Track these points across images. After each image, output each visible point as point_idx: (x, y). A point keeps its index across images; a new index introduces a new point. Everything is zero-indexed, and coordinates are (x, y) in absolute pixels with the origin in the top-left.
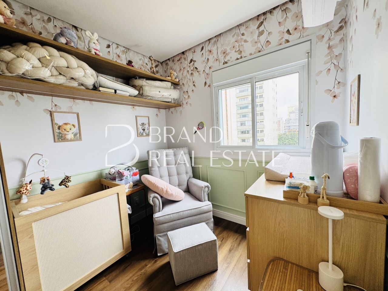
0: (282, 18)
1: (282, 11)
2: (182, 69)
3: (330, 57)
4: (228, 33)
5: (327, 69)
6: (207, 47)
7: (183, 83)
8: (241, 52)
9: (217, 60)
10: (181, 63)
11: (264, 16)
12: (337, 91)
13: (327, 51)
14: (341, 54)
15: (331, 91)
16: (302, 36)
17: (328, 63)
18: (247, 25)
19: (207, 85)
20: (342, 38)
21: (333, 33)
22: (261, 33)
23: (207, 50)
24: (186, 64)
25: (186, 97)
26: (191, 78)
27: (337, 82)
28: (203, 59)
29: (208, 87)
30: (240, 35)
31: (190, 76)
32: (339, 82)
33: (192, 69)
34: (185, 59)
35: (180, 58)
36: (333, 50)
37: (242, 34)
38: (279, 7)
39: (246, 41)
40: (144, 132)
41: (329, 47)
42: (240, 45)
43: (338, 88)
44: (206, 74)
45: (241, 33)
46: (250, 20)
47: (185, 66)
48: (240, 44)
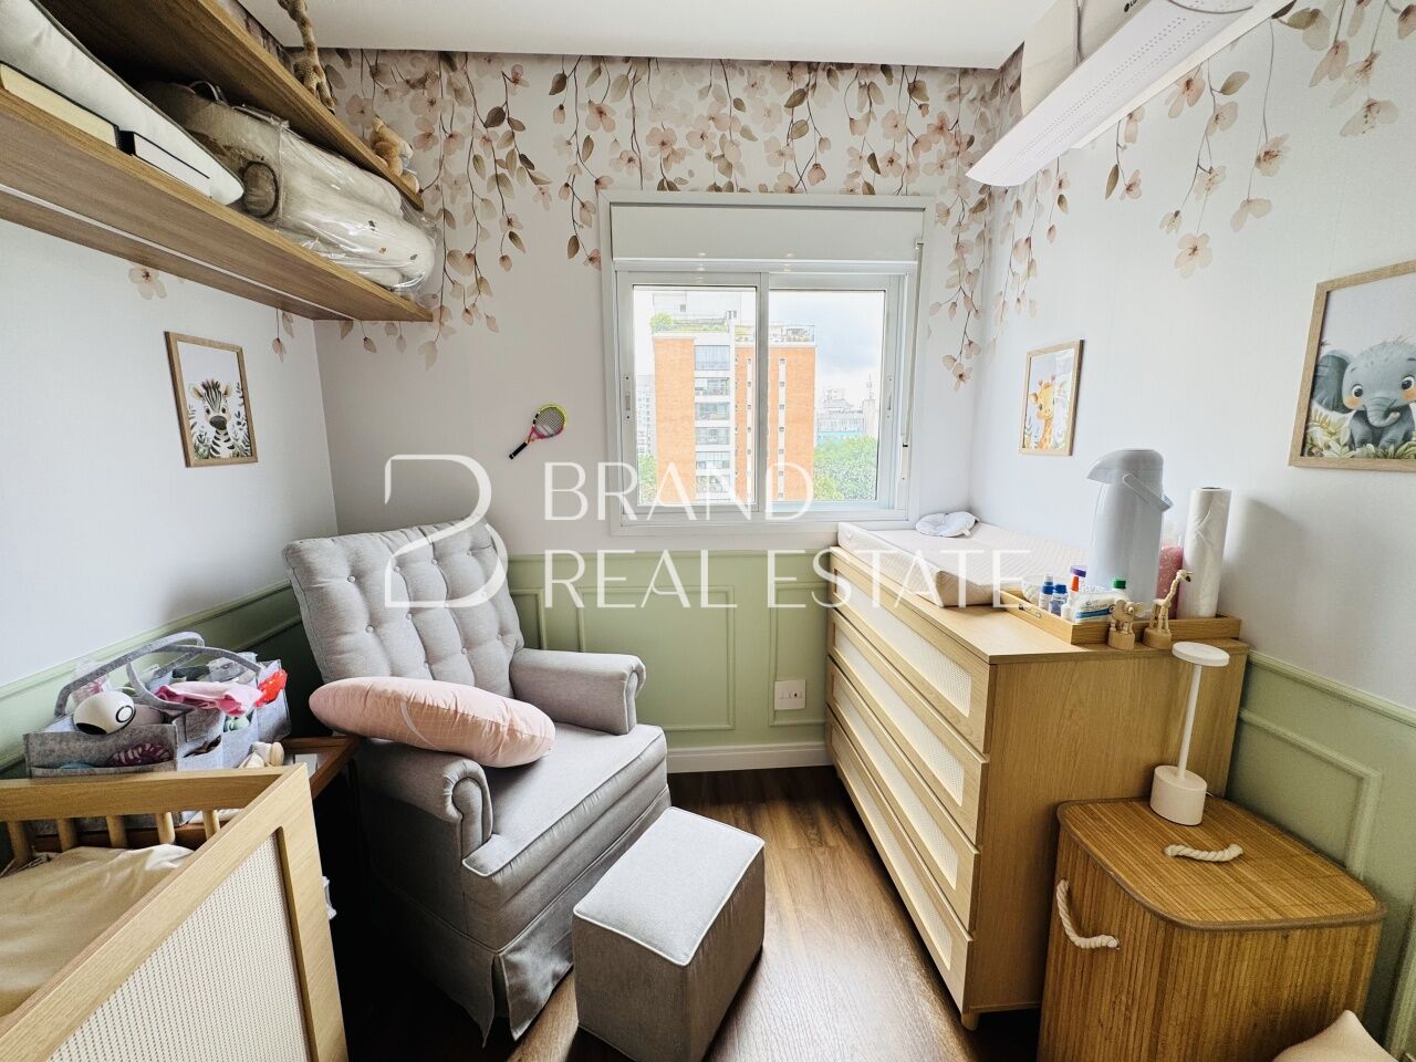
0: (860, 108)
1: (861, 87)
2: (441, 136)
3: (957, 272)
4: (681, 70)
5: (950, 303)
6: (586, 89)
7: (445, 211)
8: (730, 166)
9: (630, 160)
10: (432, 103)
11: (810, 73)
12: (966, 364)
13: (954, 255)
14: (977, 271)
15: (955, 360)
16: (904, 190)
17: (953, 286)
18: (753, 75)
19: (582, 255)
20: (983, 231)
21: (967, 214)
22: (798, 130)
23: (583, 100)
24: (464, 118)
25: (468, 281)
26: (494, 196)
27: (966, 342)
28: (566, 131)
29: (585, 263)
30: (729, 103)
31: (490, 190)
32: (971, 343)
33: (502, 154)
34: (458, 93)
35: (426, 74)
36: (965, 256)
37: (734, 101)
38: (853, 72)
39: (746, 133)
40: (223, 438)
41: (958, 246)
42: (729, 138)
43: (968, 357)
44: (577, 205)
45: (734, 97)
46: (766, 63)
47: (458, 128)
48: (727, 133)
